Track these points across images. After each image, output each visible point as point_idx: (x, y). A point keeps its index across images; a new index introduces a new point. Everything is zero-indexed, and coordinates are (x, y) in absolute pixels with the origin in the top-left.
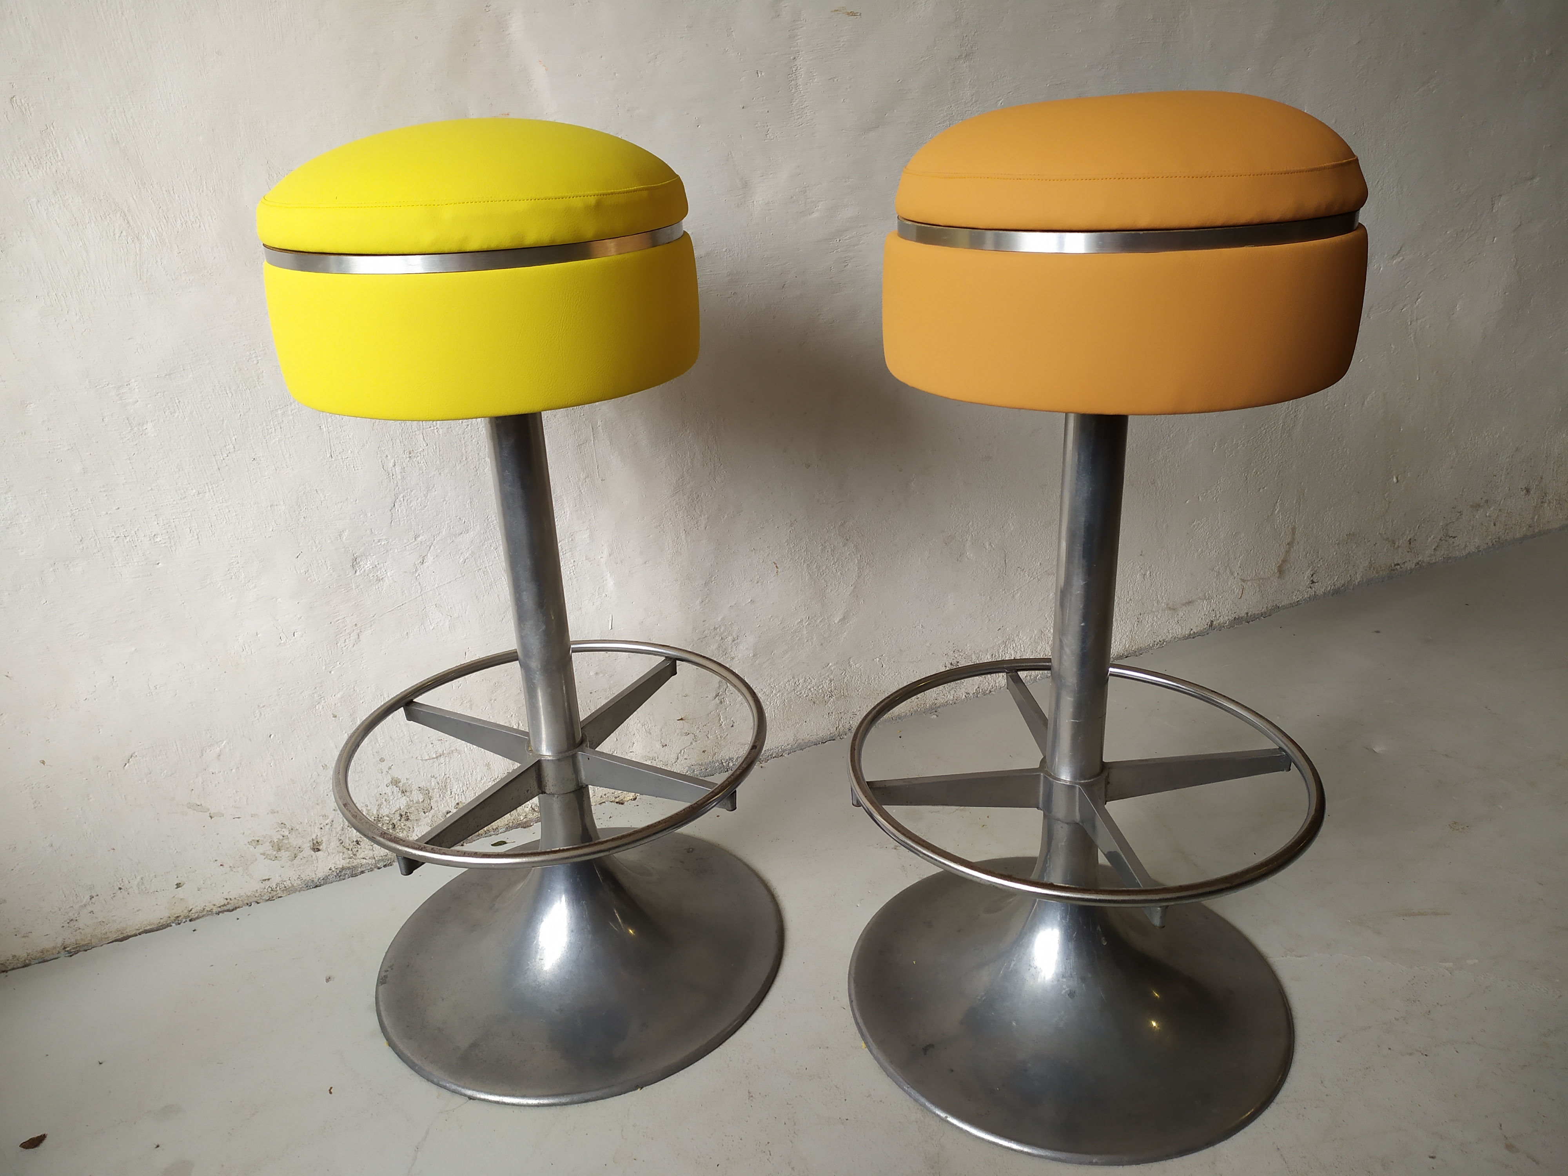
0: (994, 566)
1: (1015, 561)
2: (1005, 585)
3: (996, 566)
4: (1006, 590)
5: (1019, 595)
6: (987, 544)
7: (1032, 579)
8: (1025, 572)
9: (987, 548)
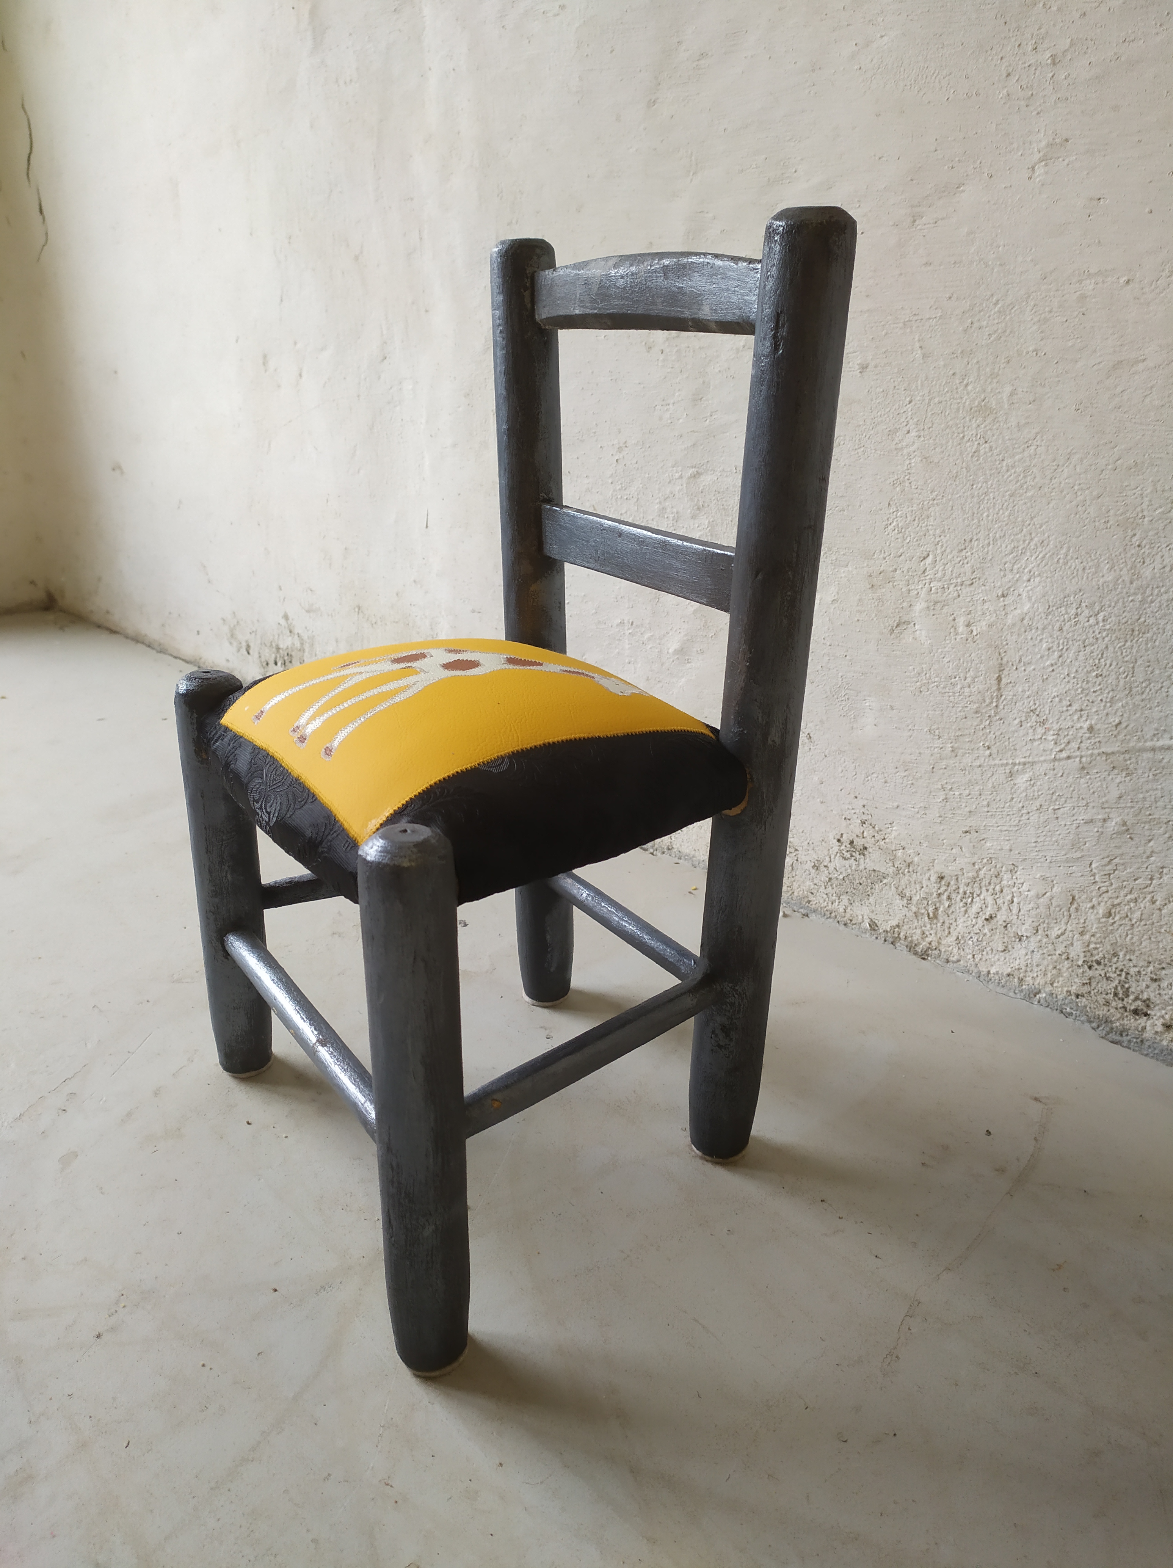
0: (969, 680)
1: (1023, 691)
2: (992, 736)
3: (973, 681)
4: (994, 750)
5: (1026, 777)
6: (961, 621)
7: (1064, 755)
8: (1048, 729)
9: (960, 630)
